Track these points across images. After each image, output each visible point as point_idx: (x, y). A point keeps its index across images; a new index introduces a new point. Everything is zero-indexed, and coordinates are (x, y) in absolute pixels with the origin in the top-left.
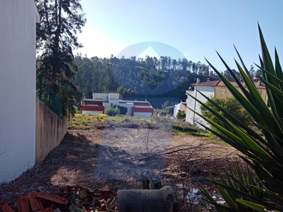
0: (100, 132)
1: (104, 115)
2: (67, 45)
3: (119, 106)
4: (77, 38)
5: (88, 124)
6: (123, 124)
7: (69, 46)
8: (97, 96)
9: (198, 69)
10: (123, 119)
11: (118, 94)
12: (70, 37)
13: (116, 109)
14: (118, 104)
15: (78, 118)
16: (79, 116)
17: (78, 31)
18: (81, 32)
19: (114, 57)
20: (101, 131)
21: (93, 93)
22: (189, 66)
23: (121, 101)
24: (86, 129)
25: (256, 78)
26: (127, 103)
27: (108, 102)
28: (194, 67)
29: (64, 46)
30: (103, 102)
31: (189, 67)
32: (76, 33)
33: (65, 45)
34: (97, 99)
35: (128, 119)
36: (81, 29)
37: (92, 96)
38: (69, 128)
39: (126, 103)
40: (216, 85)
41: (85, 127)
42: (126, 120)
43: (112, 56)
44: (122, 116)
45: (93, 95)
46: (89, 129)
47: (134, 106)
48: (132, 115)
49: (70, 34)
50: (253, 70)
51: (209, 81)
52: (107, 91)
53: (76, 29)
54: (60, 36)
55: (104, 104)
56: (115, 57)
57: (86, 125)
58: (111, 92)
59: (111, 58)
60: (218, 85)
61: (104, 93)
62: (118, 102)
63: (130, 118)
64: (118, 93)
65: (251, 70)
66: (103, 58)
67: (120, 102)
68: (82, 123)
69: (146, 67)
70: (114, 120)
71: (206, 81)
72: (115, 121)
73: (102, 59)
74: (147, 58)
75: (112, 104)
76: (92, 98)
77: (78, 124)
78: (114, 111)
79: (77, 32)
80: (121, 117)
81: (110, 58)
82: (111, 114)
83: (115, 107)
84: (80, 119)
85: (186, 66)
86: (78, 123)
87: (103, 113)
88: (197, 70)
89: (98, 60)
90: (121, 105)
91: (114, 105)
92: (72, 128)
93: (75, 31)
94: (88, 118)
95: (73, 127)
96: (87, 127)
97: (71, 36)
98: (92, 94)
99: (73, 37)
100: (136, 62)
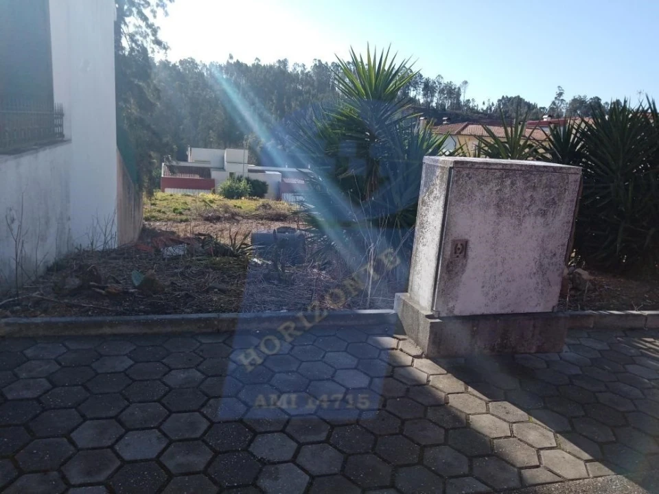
0: (212, 226)
1: (216, 197)
2: (140, 43)
3: (248, 180)
4: (158, 27)
5: (183, 213)
6: (258, 212)
7: (143, 45)
8: (197, 156)
9: (436, 95)
10: (258, 205)
11: (247, 151)
12: (143, 24)
13: (243, 184)
14: (246, 174)
15: (161, 200)
16: (162, 197)
17: (160, 11)
18: (167, 14)
19: (234, 60)
20: (212, 224)
21: (189, 149)
22: (415, 85)
23: (252, 167)
24: (181, 221)
25: (549, 119)
26: (267, 172)
27: (222, 169)
28: (429, 88)
29: (134, 45)
30: (211, 170)
31: (415, 88)
32: (155, 17)
33: (136, 44)
34: (197, 161)
35: (268, 204)
36: (167, 9)
37: (187, 156)
38: (147, 219)
39: (263, 171)
40: (459, 133)
41: (179, 217)
42: (264, 206)
43: (231, 57)
44: (254, 200)
45: (188, 153)
46: (186, 221)
47: (282, 180)
48: (278, 198)
49: (145, 19)
50: (561, 98)
51: (446, 124)
52: (219, 144)
53: (155, 8)
54: (125, 24)
55: (214, 174)
56: (238, 61)
57: (181, 213)
58: (230, 147)
59: (228, 62)
60: (463, 133)
61: (211, 148)
62: (246, 171)
63: (272, 202)
64: (246, 149)
65: (556, 98)
66: (208, 64)
67: (250, 171)
68: (172, 209)
69: (312, 85)
70: (238, 205)
71: (441, 124)
72: (241, 207)
73: (204, 65)
74: (316, 65)
75: (231, 174)
76: (185, 159)
77: (164, 212)
78: (237, 188)
79: (157, 15)
80: (253, 202)
81: (225, 63)
82: (231, 193)
83: (240, 179)
84: (165, 203)
85: (408, 87)
86: (163, 210)
87: (214, 192)
88: (433, 96)
89: (197, 68)
90: (254, 176)
91: (236, 175)
92: (153, 219)
93: (153, 12)
94: (182, 201)
95: (153, 217)
96: (184, 217)
97: (147, 24)
98: (187, 150)
99: (150, 26)
100: (290, 75)
